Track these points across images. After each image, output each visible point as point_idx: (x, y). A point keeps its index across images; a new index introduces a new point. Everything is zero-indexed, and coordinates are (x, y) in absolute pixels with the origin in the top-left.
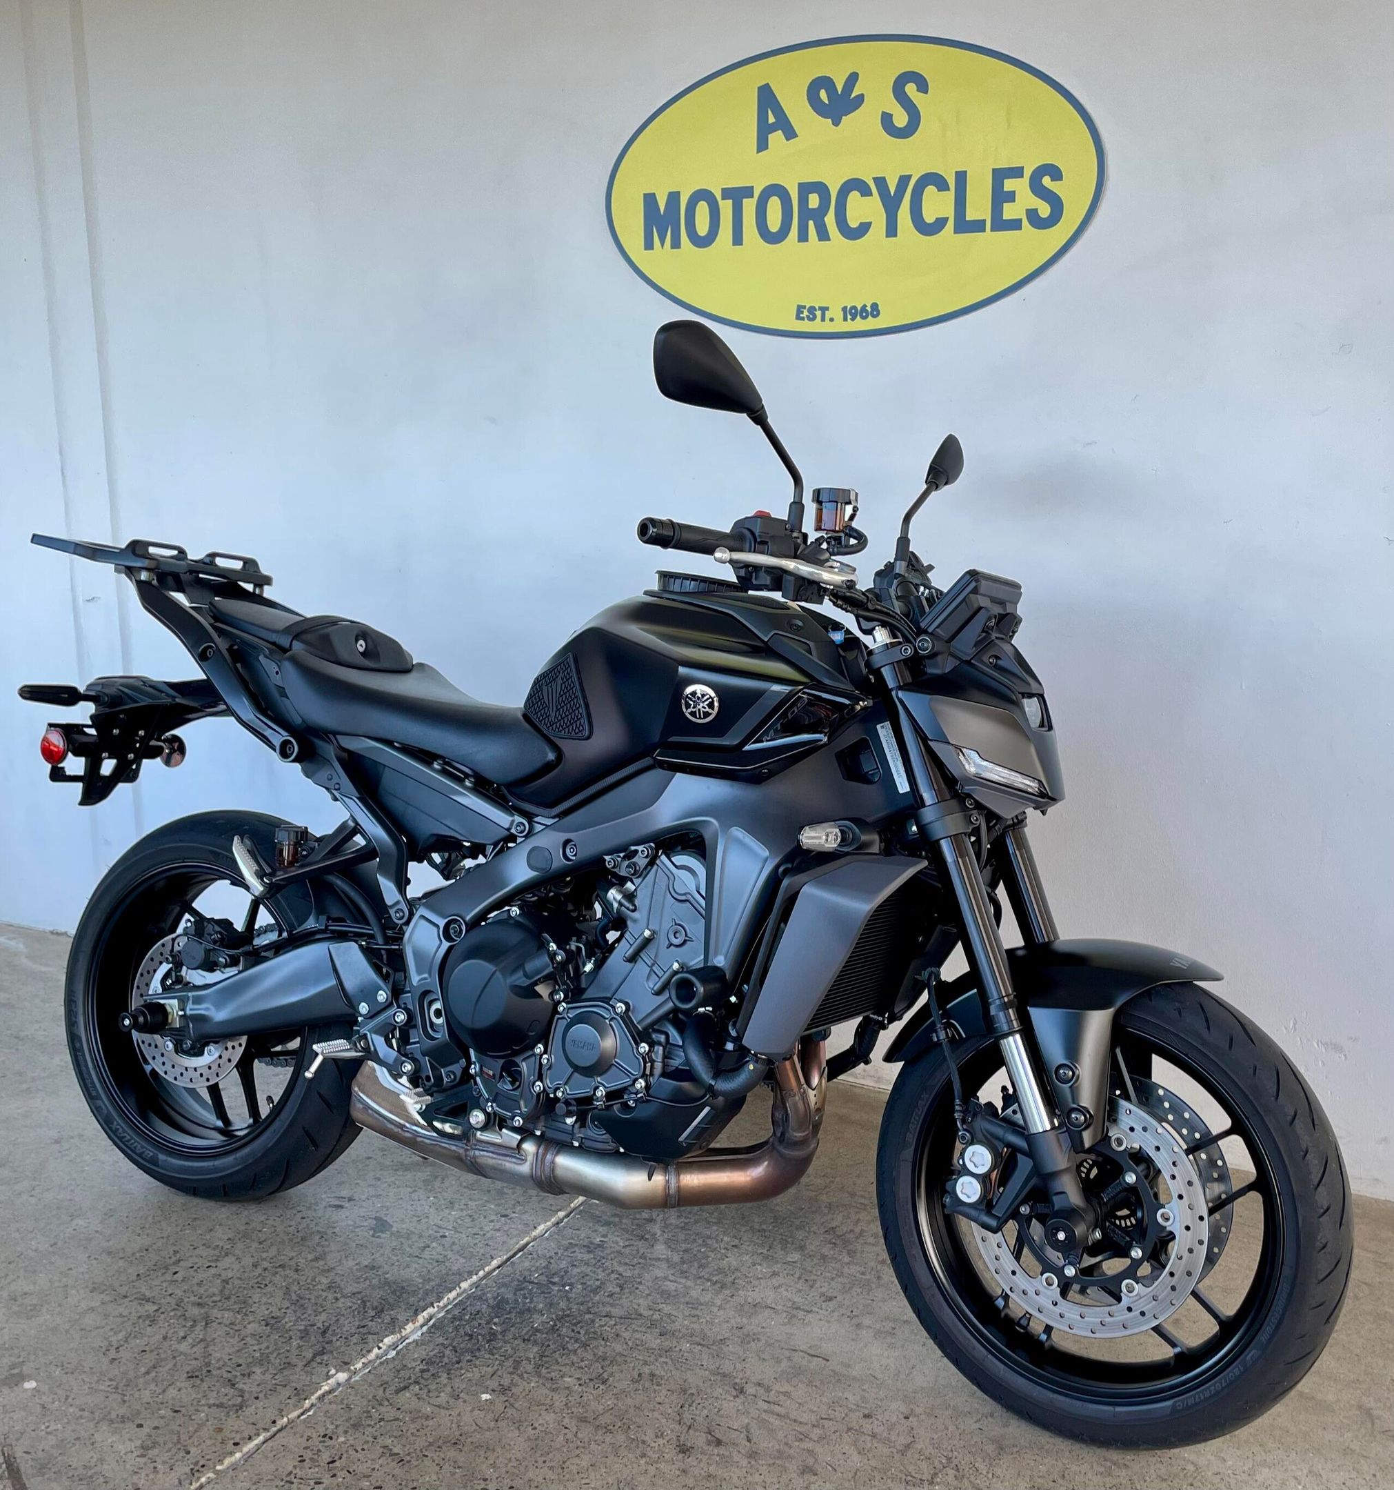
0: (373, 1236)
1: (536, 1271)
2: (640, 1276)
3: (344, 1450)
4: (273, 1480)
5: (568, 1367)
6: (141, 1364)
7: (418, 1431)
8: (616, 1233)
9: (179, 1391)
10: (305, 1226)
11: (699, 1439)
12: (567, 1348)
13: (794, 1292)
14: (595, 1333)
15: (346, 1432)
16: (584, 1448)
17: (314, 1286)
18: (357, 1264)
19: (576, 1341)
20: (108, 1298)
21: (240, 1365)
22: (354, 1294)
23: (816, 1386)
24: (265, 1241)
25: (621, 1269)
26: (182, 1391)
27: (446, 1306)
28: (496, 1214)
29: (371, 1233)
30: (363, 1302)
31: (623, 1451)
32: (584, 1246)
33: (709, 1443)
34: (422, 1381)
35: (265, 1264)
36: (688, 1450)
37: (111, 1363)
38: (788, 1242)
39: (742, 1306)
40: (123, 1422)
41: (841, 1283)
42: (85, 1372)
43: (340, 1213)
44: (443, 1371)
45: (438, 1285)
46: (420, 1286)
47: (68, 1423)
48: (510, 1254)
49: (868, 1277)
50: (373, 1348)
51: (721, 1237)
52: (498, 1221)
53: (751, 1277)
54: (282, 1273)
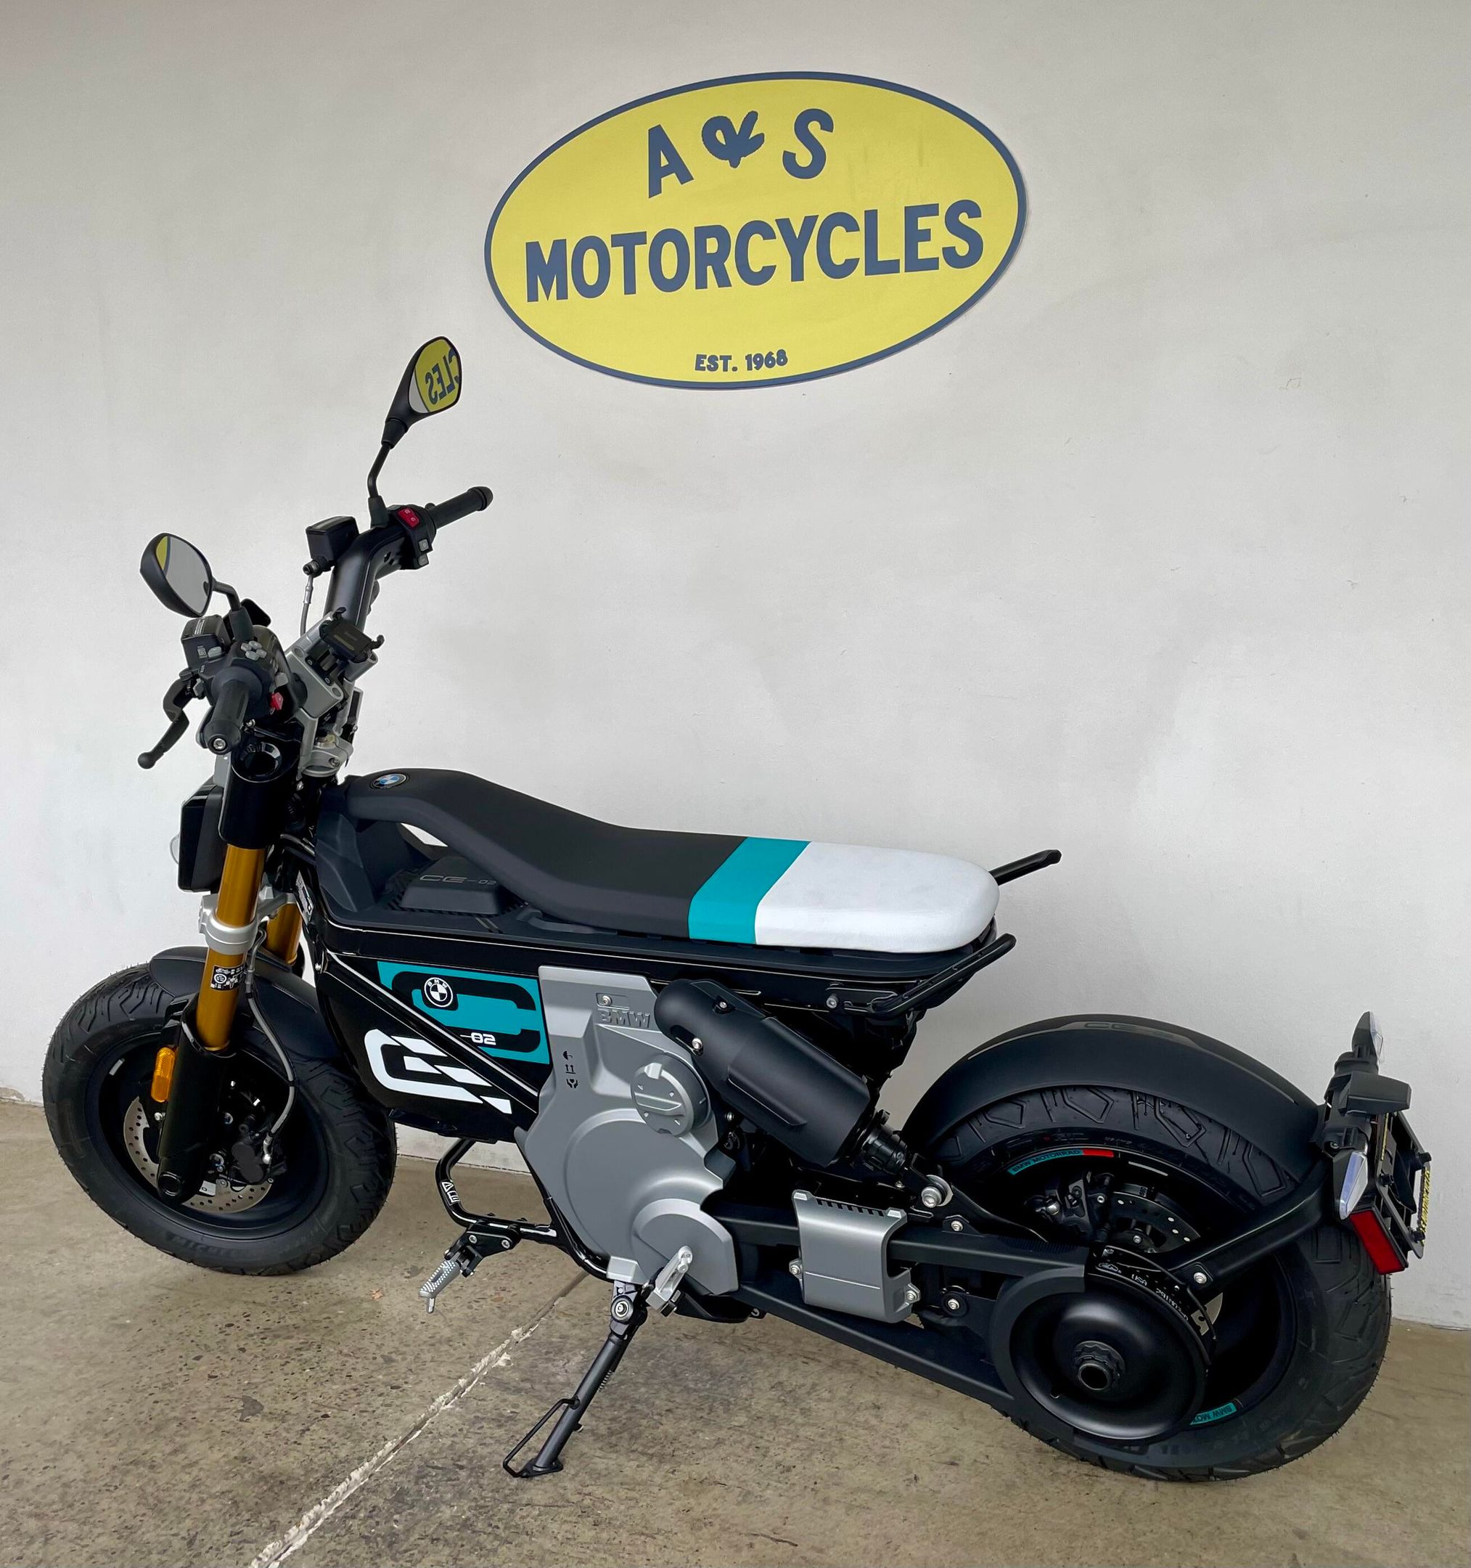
0: (241, 1420)
1: (438, 1453)
8: (529, 1402)
12: (485, 1547)
13: (745, 1463)
14: (515, 1526)
17: (174, 1485)
18: (224, 1456)
19: (497, 1537)
22: (223, 1493)
24: (112, 1432)
27: (334, 1502)
28: (386, 1386)
29: (239, 1416)
30: (236, 1502)
32: (493, 1419)
35: (113, 1461)
38: (730, 1403)
39: (687, 1483)
41: (798, 1448)
45: (322, 1477)
46: (302, 1478)
48: (407, 1433)
49: (828, 1440)
50: (251, 1560)
52: (388, 1395)
53: (692, 1447)
54: (135, 1472)
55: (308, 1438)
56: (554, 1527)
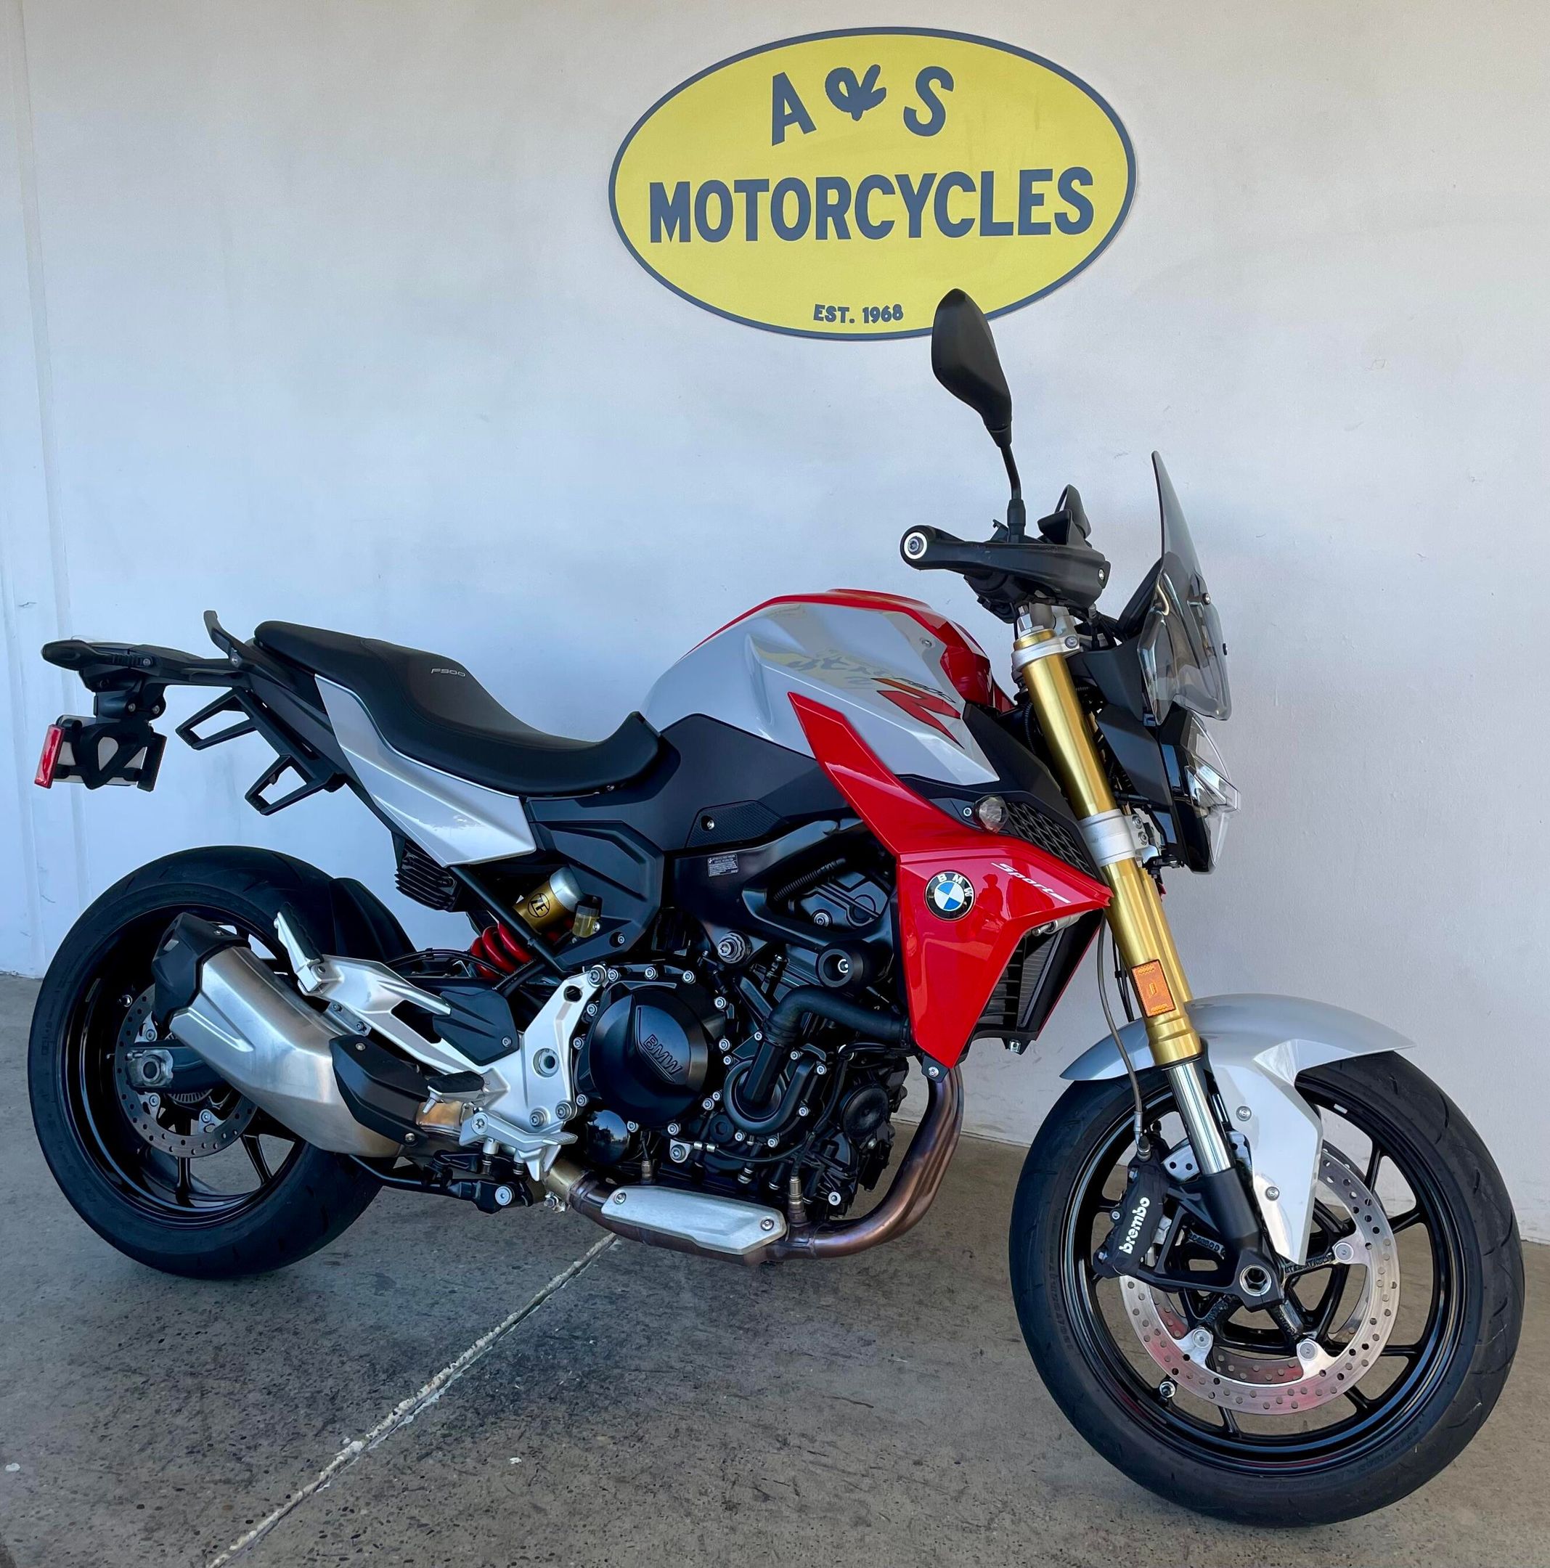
0: (376, 1294)
1: (556, 1325)
2: (667, 1326)
3: (369, 1523)
4: (294, 1558)
5: (600, 1425)
6: (134, 1440)
7: (446, 1499)
8: (638, 1283)
9: (180, 1467)
10: (299, 1284)
11: (744, 1495)
12: (597, 1405)
13: (831, 1337)
14: (625, 1388)
15: (368, 1504)
16: (625, 1509)
17: (317, 1350)
18: (361, 1325)
19: (606, 1398)
20: (91, 1371)
21: (245, 1438)
22: (361, 1357)
23: (862, 1435)
24: (257, 1303)
25: (647, 1321)
26: (185, 1467)
27: (462, 1366)
28: (508, 1266)
29: (374, 1290)
30: (373, 1365)
31: (666, 1512)
32: (605, 1297)
33: (756, 1498)
34: (445, 1447)
35: (260, 1328)
36: (734, 1507)
37: (101, 1441)
38: (819, 1285)
39: (778, 1354)
40: (122, 1503)
41: (878, 1326)
42: (72, 1451)
43: (336, 1271)
44: (466, 1435)
46: (433, 1345)
47: (59, 1507)
49: (905, 1319)
50: (388, 1414)
51: (749, 1282)
52: (509, 1274)
53: (784, 1323)
54: (280, 1337)
55: (437, 1310)
56: (659, 1389)
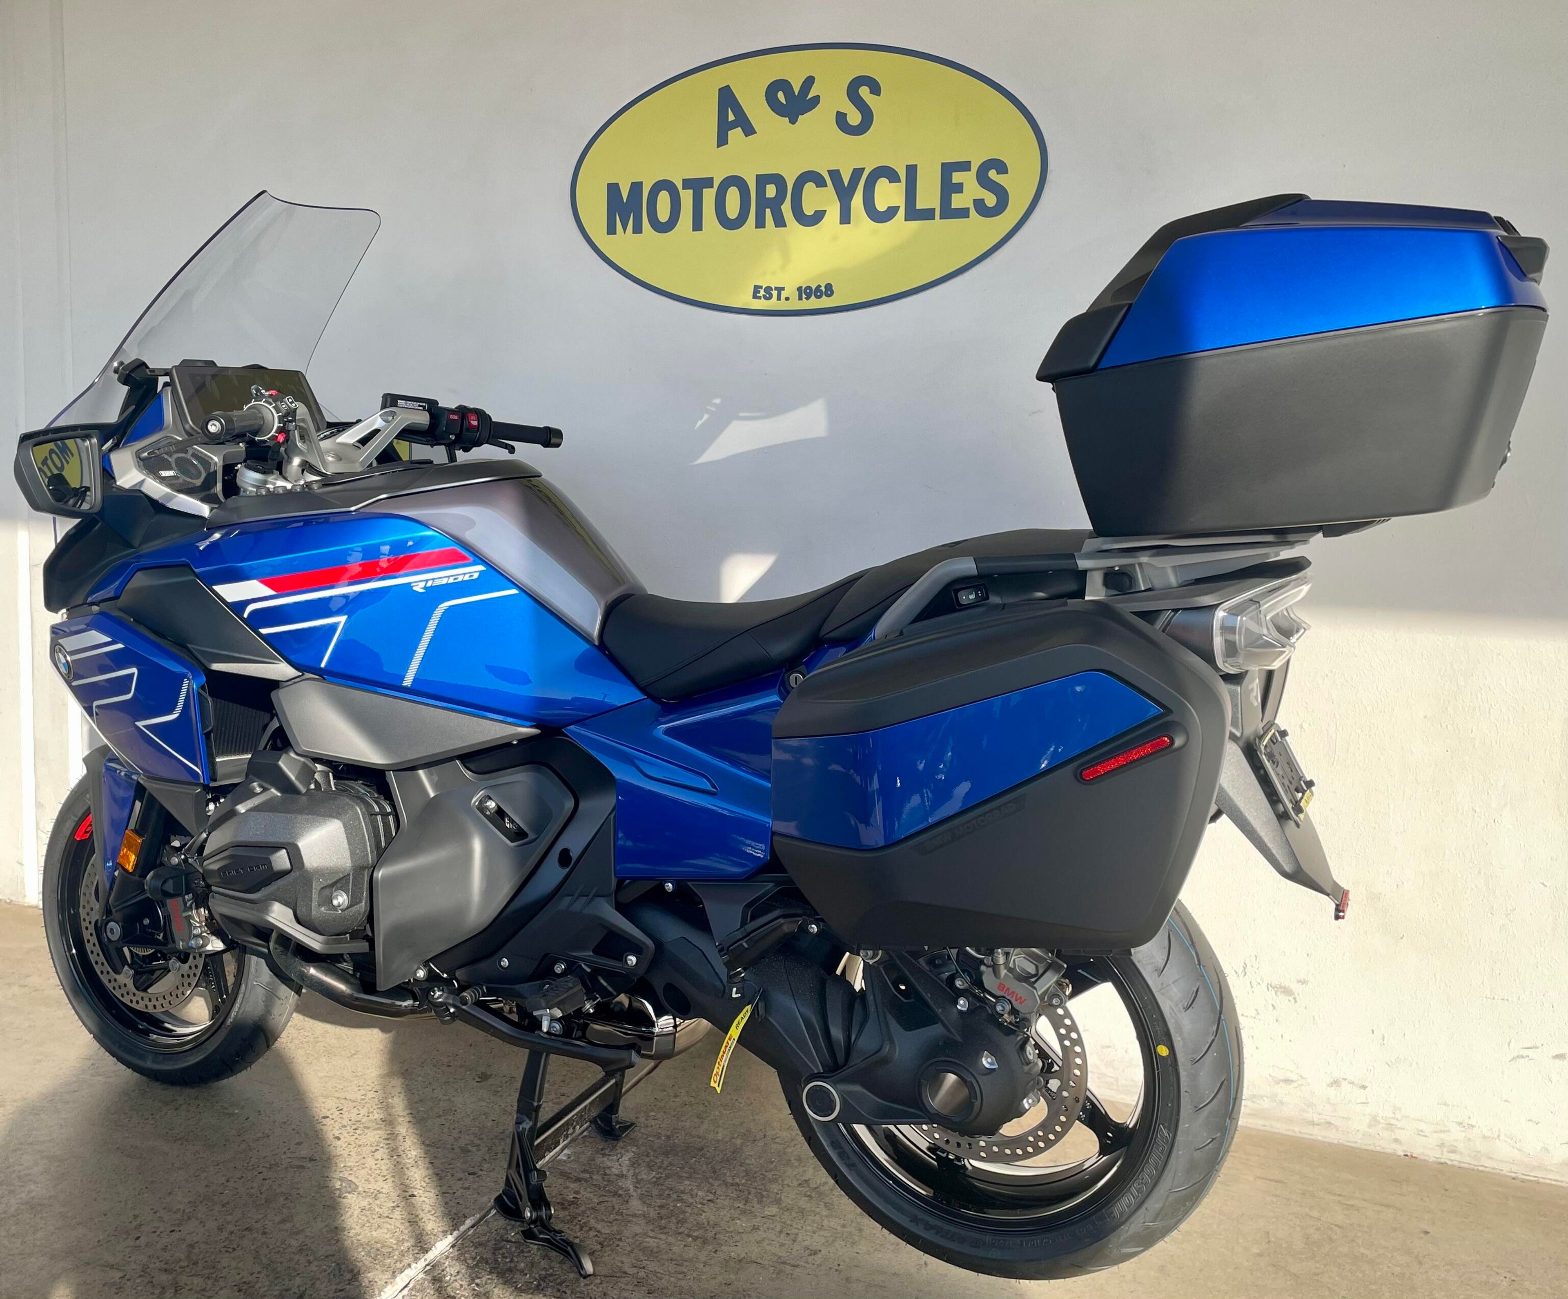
2: (619, 1232)
8: (589, 1190)
10: (267, 1187)
14: (581, 1292)
18: (326, 1226)
22: (327, 1257)
25: (599, 1227)
30: (338, 1264)
32: (558, 1203)
35: (230, 1227)
38: (763, 1196)
39: (727, 1262)
41: (823, 1235)
43: (302, 1174)
45: (413, 1246)
46: (395, 1247)
48: (483, 1213)
52: (466, 1179)
55: (396, 1213)
56: (614, 1294)
